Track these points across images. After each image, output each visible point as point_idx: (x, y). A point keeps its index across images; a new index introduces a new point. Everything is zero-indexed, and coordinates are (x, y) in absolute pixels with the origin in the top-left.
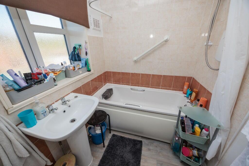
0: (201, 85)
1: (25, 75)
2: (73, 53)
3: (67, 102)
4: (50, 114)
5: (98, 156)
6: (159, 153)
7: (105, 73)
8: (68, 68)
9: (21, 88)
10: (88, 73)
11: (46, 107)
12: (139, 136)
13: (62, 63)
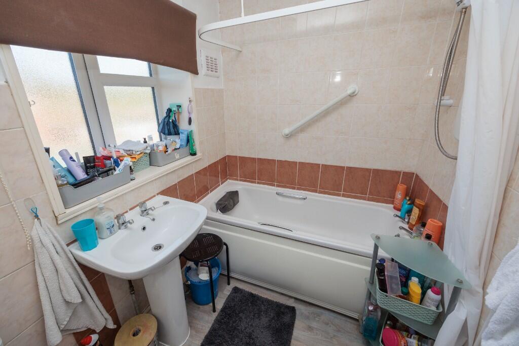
0: (431, 192)
1: (86, 159)
2: (166, 120)
3: (150, 212)
4: (119, 230)
5: (201, 328)
6: (332, 338)
7: (224, 158)
8: (155, 148)
9: (77, 182)
10: (190, 158)
11: (115, 218)
12: (291, 297)
13: (145, 139)
